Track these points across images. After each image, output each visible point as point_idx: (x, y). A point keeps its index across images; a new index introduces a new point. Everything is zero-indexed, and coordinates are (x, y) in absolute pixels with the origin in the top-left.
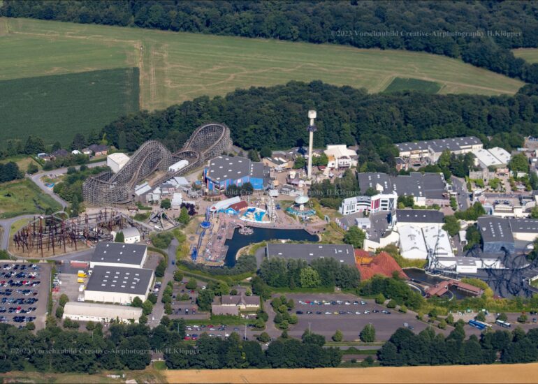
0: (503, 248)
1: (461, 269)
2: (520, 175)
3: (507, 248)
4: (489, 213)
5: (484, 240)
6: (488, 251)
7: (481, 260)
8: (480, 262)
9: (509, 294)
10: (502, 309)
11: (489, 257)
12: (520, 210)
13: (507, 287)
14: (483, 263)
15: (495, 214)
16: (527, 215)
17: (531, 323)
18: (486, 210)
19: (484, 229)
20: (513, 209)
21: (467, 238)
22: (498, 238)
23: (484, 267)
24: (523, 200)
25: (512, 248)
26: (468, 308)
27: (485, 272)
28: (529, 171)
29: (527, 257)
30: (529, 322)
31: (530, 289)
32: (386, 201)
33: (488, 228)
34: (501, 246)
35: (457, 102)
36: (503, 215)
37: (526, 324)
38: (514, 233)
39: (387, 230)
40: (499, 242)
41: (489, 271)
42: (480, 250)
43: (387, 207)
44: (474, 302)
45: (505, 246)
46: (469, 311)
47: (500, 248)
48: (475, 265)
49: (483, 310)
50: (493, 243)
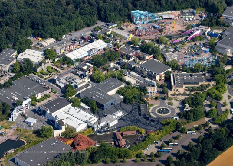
1: (112, 124)
4: (74, 87)
6: (106, 108)
8: (114, 116)
17: (181, 137)
19: (94, 97)
20: (84, 80)
22: (106, 99)
24: (78, 73)
27: (120, 121)
28: (58, 56)
32: (27, 104)
38: (107, 93)
43: (28, 107)
45: (112, 102)
46: (149, 145)
47: (111, 104)
49: (154, 142)
50: (108, 103)
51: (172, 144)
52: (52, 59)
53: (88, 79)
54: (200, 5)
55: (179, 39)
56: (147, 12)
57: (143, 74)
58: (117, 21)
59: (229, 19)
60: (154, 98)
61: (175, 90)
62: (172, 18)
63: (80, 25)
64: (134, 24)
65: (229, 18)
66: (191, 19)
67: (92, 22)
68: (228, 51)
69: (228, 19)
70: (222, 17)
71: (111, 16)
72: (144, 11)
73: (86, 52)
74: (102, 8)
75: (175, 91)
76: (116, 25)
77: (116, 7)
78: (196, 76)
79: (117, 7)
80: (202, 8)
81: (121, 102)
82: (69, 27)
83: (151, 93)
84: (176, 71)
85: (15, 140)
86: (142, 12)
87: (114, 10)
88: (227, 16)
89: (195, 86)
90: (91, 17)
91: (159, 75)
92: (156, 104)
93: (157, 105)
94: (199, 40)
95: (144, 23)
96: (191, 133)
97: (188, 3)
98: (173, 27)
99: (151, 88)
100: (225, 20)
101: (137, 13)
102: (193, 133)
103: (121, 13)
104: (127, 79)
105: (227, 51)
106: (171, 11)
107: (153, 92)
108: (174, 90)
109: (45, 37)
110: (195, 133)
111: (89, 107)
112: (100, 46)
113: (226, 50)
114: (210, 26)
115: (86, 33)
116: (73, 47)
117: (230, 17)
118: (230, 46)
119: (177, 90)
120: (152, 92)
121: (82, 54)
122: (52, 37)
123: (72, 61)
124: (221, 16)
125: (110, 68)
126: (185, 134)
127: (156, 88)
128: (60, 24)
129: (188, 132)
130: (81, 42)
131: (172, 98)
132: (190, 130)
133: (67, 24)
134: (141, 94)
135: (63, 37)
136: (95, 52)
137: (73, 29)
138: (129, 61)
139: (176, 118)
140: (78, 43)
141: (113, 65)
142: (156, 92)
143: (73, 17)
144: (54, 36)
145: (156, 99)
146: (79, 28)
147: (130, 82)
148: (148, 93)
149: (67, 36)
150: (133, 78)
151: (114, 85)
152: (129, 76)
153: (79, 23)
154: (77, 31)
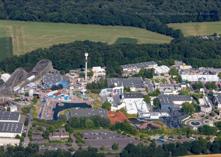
0: (169, 108)
1: (152, 117)
2: (174, 77)
3: (171, 108)
4: (162, 93)
5: (161, 104)
6: (163, 109)
7: (160, 113)
8: (160, 114)
9: (173, 127)
10: (171, 134)
11: (164, 112)
12: (175, 92)
13: (172, 124)
14: (161, 114)
15: (165, 93)
16: (178, 93)
17: (183, 139)
18: (161, 92)
19: (161, 100)
20: (172, 91)
21: (154, 104)
22: (167, 104)
23: (162, 116)
24: (176, 87)
25: (173, 108)
26: (157, 134)
27: (162, 118)
28: (177, 75)
29: (179, 111)
30: (182, 139)
31: (182, 125)
32: (119, 90)
33: (163, 100)
34: (169, 107)
35: (146, 47)
36: (168, 94)
37: (181, 140)
38: (173, 101)
39: (120, 102)
40: (168, 105)
41: (164, 117)
42: (160, 109)
43: (120, 92)
44: (159, 131)
46: (157, 135)
48: (158, 115)
49: (163, 134)
50: (165, 106)
51: (171, 139)
52: (171, 75)
53: (176, 92)
57: (214, 101)
60: (201, 115)
73: (197, 78)
82: (209, 63)
83: (203, 112)
85: (88, 104)
92: (198, 119)
93: (197, 120)
96: (192, 139)
104: (201, 100)
107: (205, 112)
110: (194, 140)
112: (212, 78)
115: (219, 71)
116: (196, 74)
120: (204, 112)
121: (193, 78)
122: (191, 65)
123: (182, 80)
125: (199, 92)
126: (188, 138)
127: (207, 109)
128: (202, 59)
129: (190, 138)
130: (205, 73)
131: (213, 120)
132: (193, 138)
133: (208, 60)
134: (193, 109)
135: (200, 68)
136: (204, 81)
137: (212, 66)
138: (218, 92)
139: (195, 128)
140: (203, 73)
141: (202, 91)
142: (207, 113)
143: (217, 58)
144: (193, 65)
145: (202, 116)
146: (217, 66)
147: (199, 102)
148: (202, 111)
149: (204, 68)
150: (205, 101)
151: (184, 99)
152: (204, 99)
153: (217, 63)
154: (215, 68)
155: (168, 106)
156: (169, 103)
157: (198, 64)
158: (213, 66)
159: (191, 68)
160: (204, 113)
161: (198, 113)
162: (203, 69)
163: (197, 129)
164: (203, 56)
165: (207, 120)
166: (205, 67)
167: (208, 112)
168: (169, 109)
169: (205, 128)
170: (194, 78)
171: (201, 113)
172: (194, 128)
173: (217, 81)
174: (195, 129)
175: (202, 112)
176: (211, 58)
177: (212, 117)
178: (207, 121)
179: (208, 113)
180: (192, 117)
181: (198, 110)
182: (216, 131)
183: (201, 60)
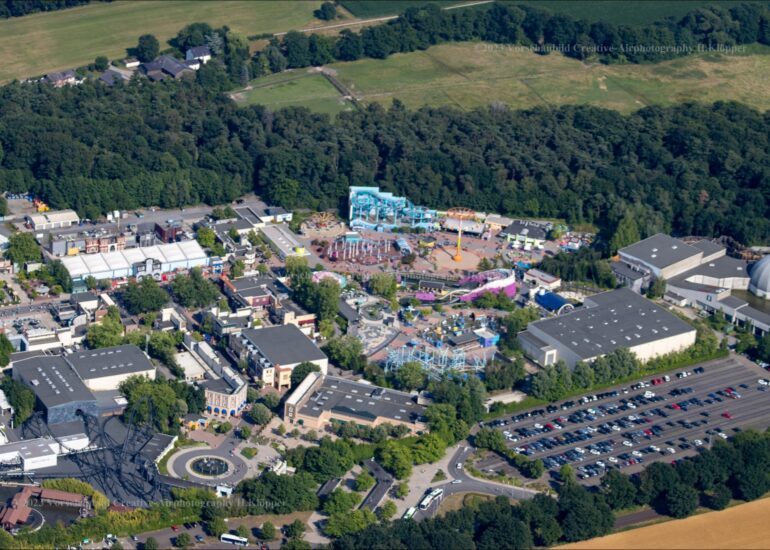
0: (79, 412)
1: (31, 464)
2: (32, 267)
3: (85, 411)
4: (19, 348)
5: (45, 401)
6: (56, 421)
7: (58, 442)
8: (57, 445)
9: (133, 496)
10: (139, 528)
11: (69, 432)
12: (69, 334)
14: (61, 445)
15: (30, 348)
16: (79, 340)
18: (13, 343)
19: (36, 382)
20: (56, 335)
21: (10, 403)
22: (65, 397)
23: (66, 451)
24: (61, 314)
25: (93, 408)
26: (84, 537)
27: (69, 461)
28: (43, 259)
29: (122, 418)
31: (164, 483)
33: (42, 380)
34: (76, 407)
36: (44, 347)
38: (85, 381)
40: (71, 403)
41: (73, 456)
42: (40, 420)
45: (83, 408)
46: (86, 541)
47: (74, 411)
48: (51, 452)
49: (109, 536)
50: (63, 405)
52: (19, 261)
53: (73, 337)
54: (586, 215)
55: (440, 291)
56: (403, 199)
57: (238, 356)
58: (300, 207)
59: (634, 269)
60: (215, 426)
61: (295, 420)
62: (475, 234)
63: (176, 192)
64: (348, 225)
65: (632, 265)
66: (528, 247)
67: (220, 192)
68: (548, 353)
69: (629, 266)
70: (617, 257)
71: (285, 188)
72: (394, 195)
73: (126, 265)
74: (268, 160)
75: (295, 423)
76: (289, 217)
77: (311, 165)
78: (388, 399)
79: (316, 164)
80: (590, 225)
81: (114, 416)
82: (141, 191)
83: (217, 410)
84: (348, 372)
86: (388, 196)
87: (302, 172)
88: (630, 257)
89: (352, 423)
90: (223, 180)
91: (273, 369)
92: (208, 444)
93: (209, 448)
94: (495, 307)
95: (376, 229)
96: (233, 541)
97: (552, 200)
98: (453, 258)
99: (227, 399)
100: (620, 269)
101: (369, 194)
102: (238, 541)
103: (326, 186)
104: (183, 360)
105: (544, 353)
106: (487, 214)
107: (224, 412)
108: (292, 421)
109: (54, 203)
110: (245, 543)
111: (9, 407)
112: (184, 258)
113: (543, 349)
114: (565, 276)
115: (185, 221)
116: (110, 246)
117: (637, 263)
118: (559, 339)
119: (301, 422)
120: (221, 410)
121: (113, 267)
122: (75, 209)
123: (71, 280)
124: (615, 254)
125: (161, 322)
126: (215, 539)
127: (234, 400)
128: (112, 177)
129: (224, 536)
130: (142, 238)
131: (267, 440)
132: (233, 532)
133: (136, 181)
134: (177, 404)
135: (110, 217)
136: (156, 271)
137: (154, 201)
138: (232, 315)
139: (224, 490)
140: (133, 238)
141: (172, 315)
142: (232, 413)
143: (165, 166)
144: (80, 207)
145: (218, 430)
146: (173, 200)
147: (182, 370)
148: (209, 410)
149: (125, 216)
150: (201, 361)
151: (122, 366)
152: (194, 353)
153: (173, 187)
154: (166, 208)
155: (74, 404)
156: (71, 390)
157: (98, 199)
158: (157, 201)
159: (77, 219)
160: (220, 415)
161: (200, 421)
162: (121, 217)
163: (229, 491)
164: (115, 167)
165: (244, 444)
166: (128, 208)
167: (236, 410)
168: (77, 418)
169: (271, 486)
170: (112, 263)
171: (208, 417)
172: (219, 489)
173: (203, 267)
174: (224, 494)
175: (213, 413)
176: (144, 168)
177: (257, 427)
178: (250, 449)
179: (236, 414)
180: (184, 441)
181: (196, 407)
182: (312, 490)
183: (106, 182)
